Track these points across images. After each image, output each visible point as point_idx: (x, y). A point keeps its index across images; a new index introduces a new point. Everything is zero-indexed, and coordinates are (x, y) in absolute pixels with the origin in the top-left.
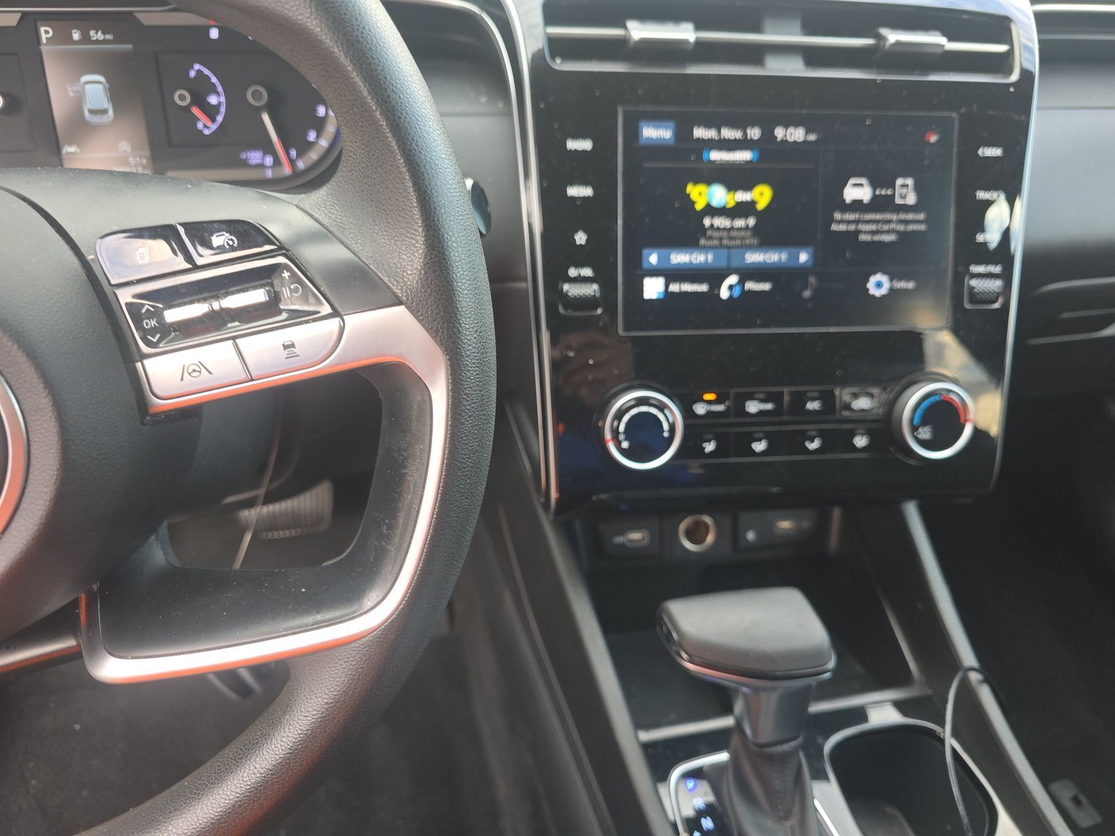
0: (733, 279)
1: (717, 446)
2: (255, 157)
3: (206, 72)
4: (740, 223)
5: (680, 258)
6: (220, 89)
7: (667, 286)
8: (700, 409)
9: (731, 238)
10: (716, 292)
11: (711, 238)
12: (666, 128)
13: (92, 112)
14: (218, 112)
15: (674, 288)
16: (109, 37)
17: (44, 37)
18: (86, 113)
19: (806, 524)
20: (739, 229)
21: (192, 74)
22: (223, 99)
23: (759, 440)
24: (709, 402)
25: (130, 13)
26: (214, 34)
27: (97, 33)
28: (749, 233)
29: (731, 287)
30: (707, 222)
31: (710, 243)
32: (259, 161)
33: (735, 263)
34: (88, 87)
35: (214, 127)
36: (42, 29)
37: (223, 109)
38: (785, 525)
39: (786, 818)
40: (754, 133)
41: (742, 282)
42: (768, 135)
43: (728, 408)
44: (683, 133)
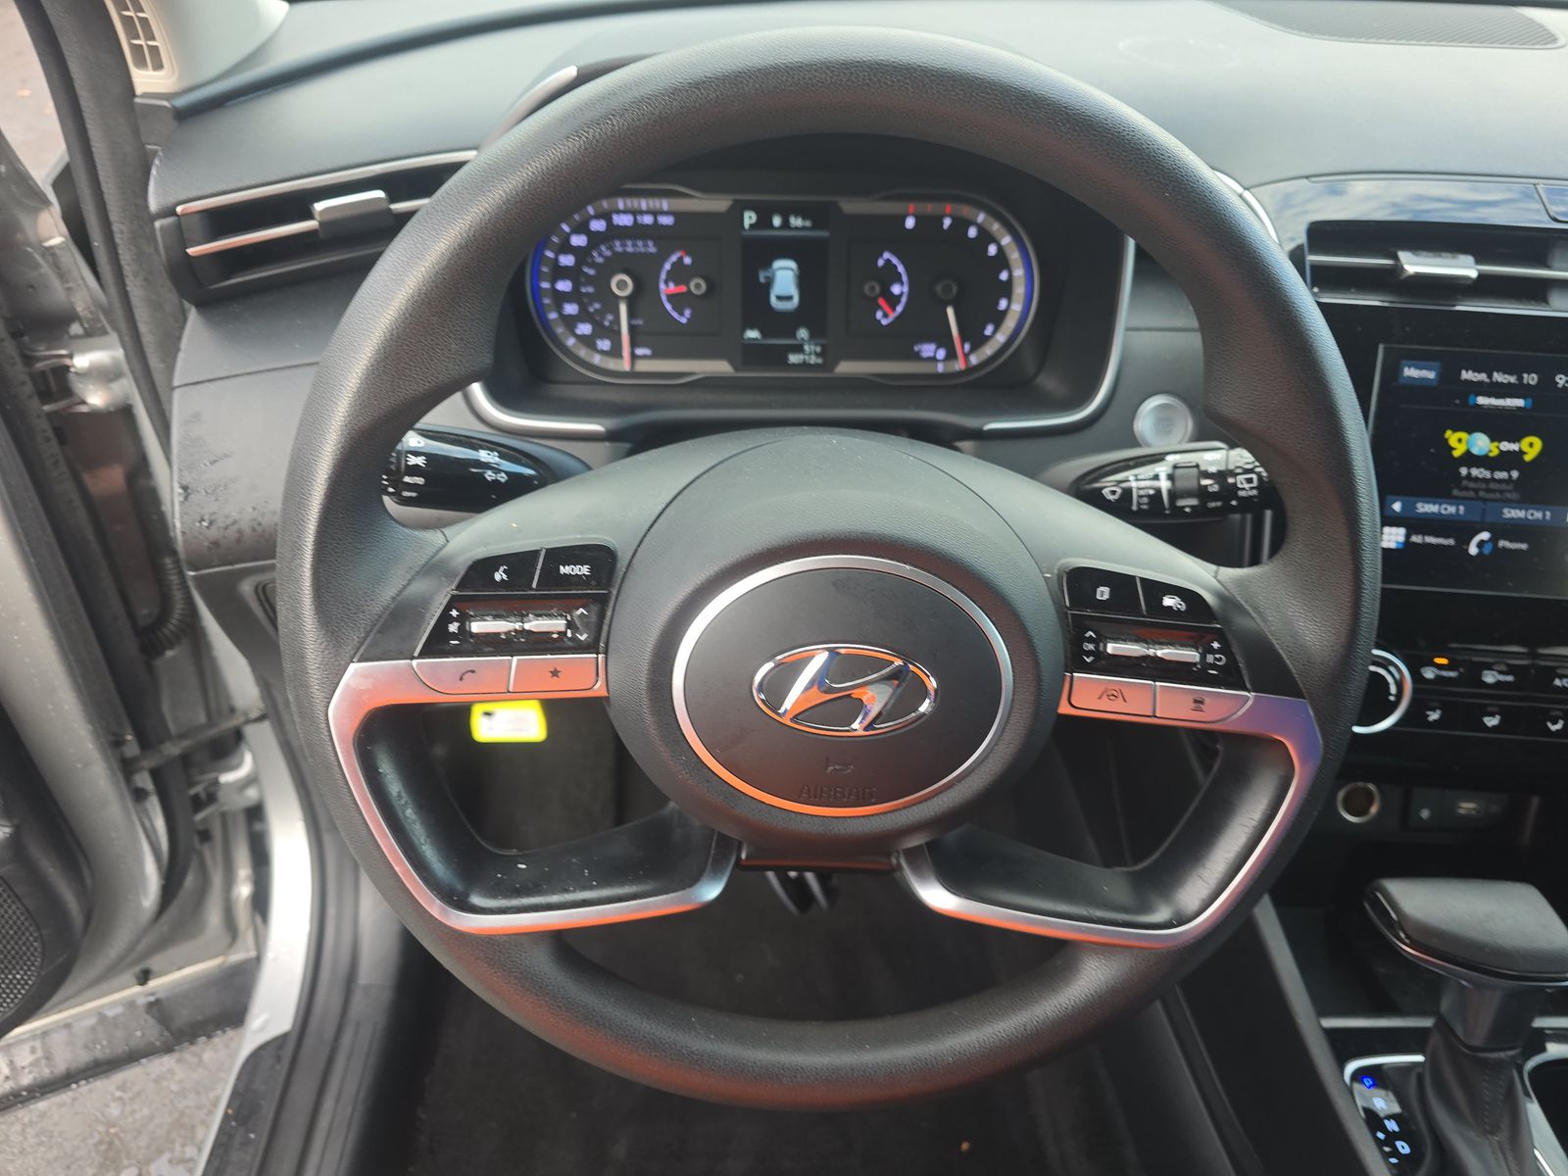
0: (1485, 536)
1: (1442, 716)
2: (927, 349)
3: (895, 261)
4: (1501, 475)
5: (1426, 508)
6: (905, 278)
7: (1408, 536)
8: (1429, 673)
9: (1488, 490)
10: (1465, 547)
11: (1467, 489)
12: (1429, 369)
13: (778, 298)
14: (899, 302)
15: (1416, 539)
16: (807, 223)
17: (747, 221)
18: (773, 299)
19: (1495, 809)
20: (1500, 481)
21: (881, 263)
22: (906, 289)
23: (1492, 715)
24: (1440, 667)
25: (836, 202)
26: (910, 223)
27: (797, 221)
28: (1510, 487)
29: (1481, 544)
30: (1464, 471)
31: (1465, 494)
32: (931, 354)
33: (1489, 519)
34: (778, 272)
35: (892, 316)
36: (747, 215)
37: (904, 300)
38: (1467, 807)
39: (1493, 1133)
40: (1531, 379)
41: (1494, 540)
42: (1547, 381)
43: (1461, 675)
44: (1449, 375)
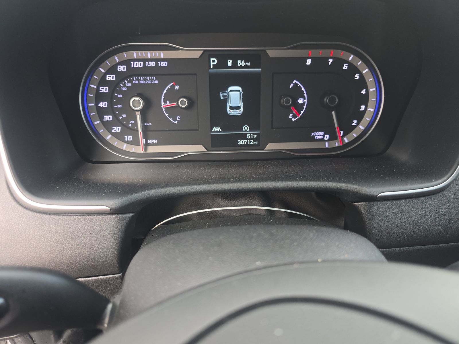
2: (319, 135)
3: (299, 84)
6: (305, 94)
13: (232, 108)
14: (302, 108)
16: (248, 64)
17: (212, 64)
18: (228, 109)
21: (291, 86)
22: (306, 101)
25: (265, 50)
26: (309, 62)
27: (241, 62)
32: (321, 137)
34: (231, 93)
35: (298, 117)
36: (212, 59)
37: (305, 107)
